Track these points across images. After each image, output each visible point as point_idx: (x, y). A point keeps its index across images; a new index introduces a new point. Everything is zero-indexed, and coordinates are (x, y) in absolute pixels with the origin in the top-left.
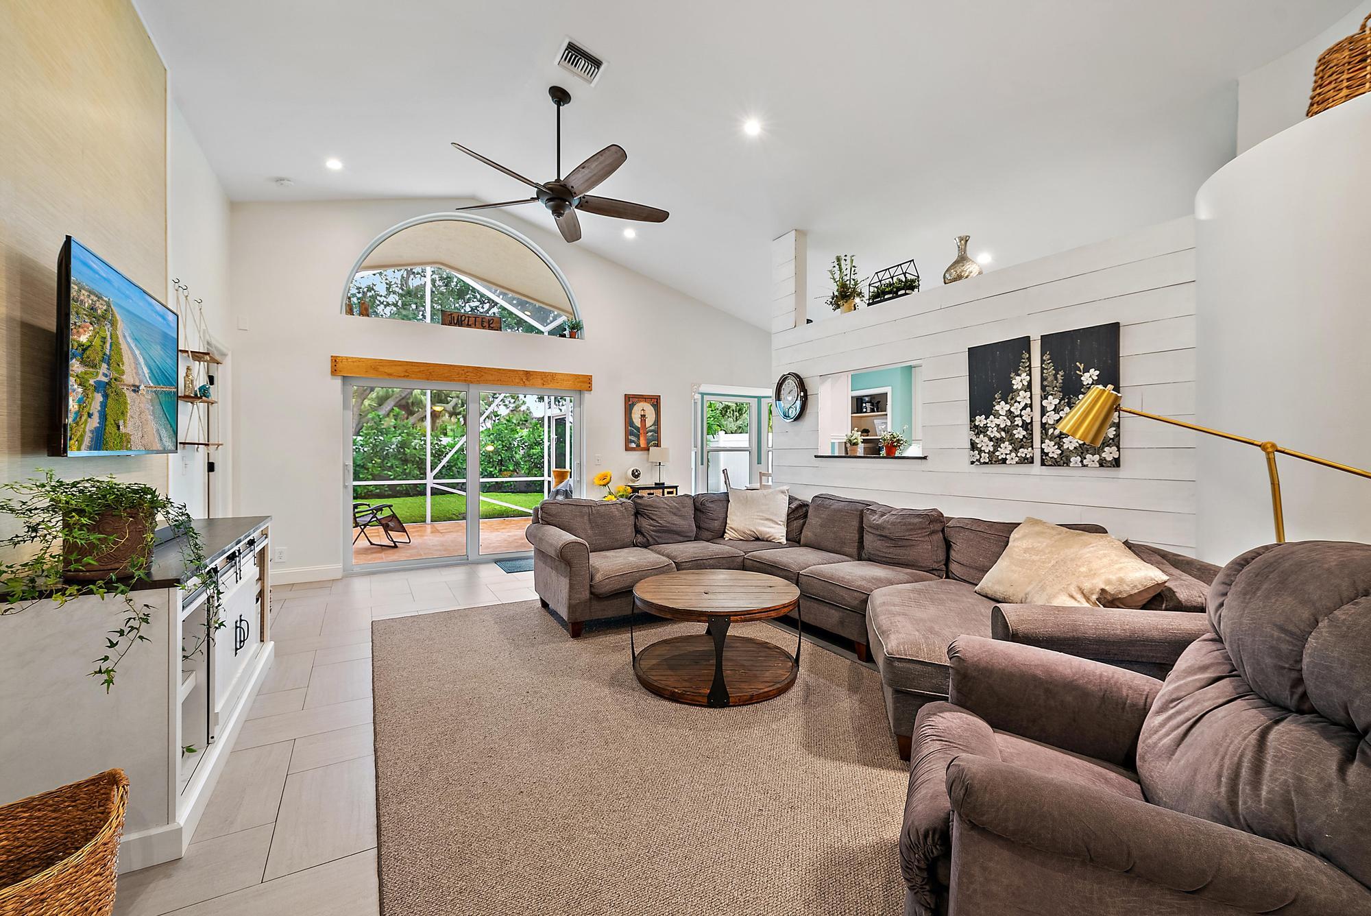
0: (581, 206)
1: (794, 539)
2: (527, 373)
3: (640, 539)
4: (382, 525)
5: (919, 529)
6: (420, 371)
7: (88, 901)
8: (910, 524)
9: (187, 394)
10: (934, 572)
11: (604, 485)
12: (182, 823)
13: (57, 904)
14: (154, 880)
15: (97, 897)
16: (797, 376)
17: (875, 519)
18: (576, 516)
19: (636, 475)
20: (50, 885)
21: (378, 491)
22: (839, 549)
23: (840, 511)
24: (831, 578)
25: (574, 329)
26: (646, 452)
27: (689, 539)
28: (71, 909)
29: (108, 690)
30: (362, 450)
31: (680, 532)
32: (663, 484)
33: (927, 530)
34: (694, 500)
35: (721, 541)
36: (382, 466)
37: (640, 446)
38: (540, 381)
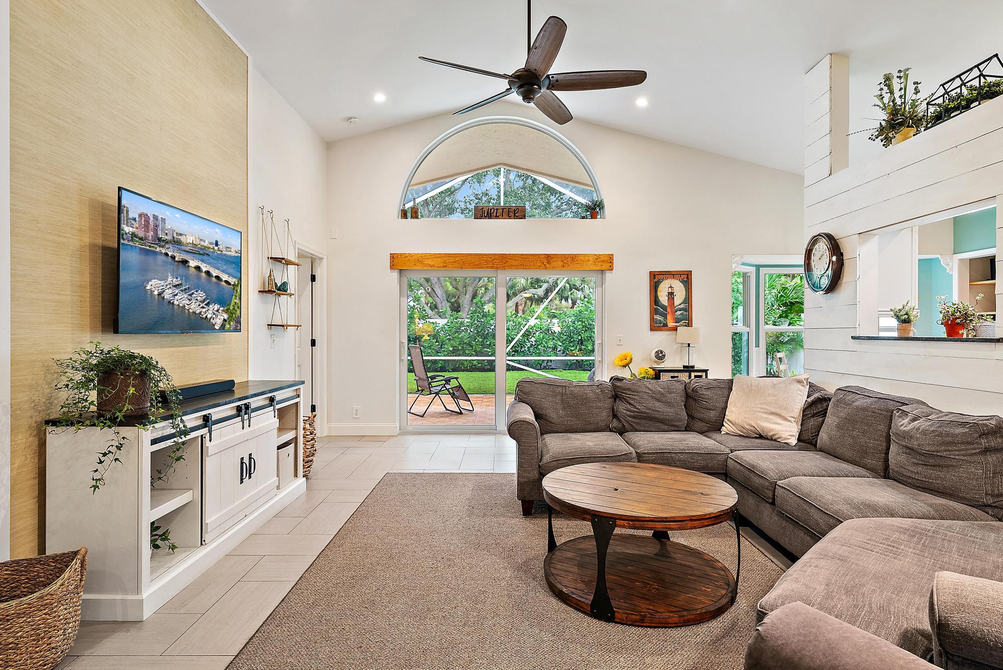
0: (553, 86)
1: (807, 441)
2: (548, 256)
3: (615, 423)
4: (450, 394)
5: (963, 443)
6: (455, 261)
7: (40, 629)
8: (947, 435)
9: (270, 289)
10: (988, 509)
11: (623, 366)
12: (144, 597)
13: (17, 625)
14: (120, 631)
15: (47, 629)
16: (830, 238)
17: (903, 424)
18: (548, 395)
19: (660, 356)
20: (12, 612)
21: (480, 365)
22: (857, 459)
23: (865, 409)
24: (808, 495)
25: (594, 210)
26: (674, 332)
27: (677, 429)
28: (28, 632)
29: (94, 492)
30: (469, 331)
31: (663, 419)
32: (693, 367)
33: (976, 446)
34: (685, 386)
35: (716, 435)
36: (482, 344)
37: (667, 326)
38: (560, 263)
